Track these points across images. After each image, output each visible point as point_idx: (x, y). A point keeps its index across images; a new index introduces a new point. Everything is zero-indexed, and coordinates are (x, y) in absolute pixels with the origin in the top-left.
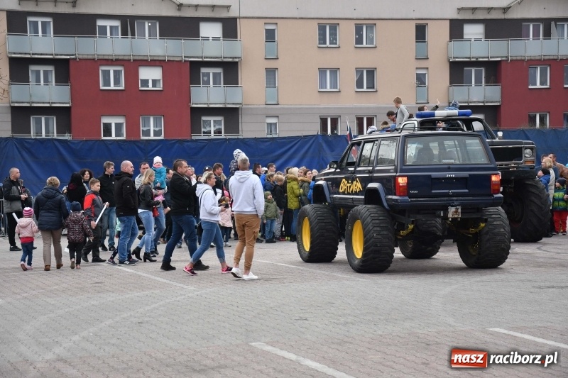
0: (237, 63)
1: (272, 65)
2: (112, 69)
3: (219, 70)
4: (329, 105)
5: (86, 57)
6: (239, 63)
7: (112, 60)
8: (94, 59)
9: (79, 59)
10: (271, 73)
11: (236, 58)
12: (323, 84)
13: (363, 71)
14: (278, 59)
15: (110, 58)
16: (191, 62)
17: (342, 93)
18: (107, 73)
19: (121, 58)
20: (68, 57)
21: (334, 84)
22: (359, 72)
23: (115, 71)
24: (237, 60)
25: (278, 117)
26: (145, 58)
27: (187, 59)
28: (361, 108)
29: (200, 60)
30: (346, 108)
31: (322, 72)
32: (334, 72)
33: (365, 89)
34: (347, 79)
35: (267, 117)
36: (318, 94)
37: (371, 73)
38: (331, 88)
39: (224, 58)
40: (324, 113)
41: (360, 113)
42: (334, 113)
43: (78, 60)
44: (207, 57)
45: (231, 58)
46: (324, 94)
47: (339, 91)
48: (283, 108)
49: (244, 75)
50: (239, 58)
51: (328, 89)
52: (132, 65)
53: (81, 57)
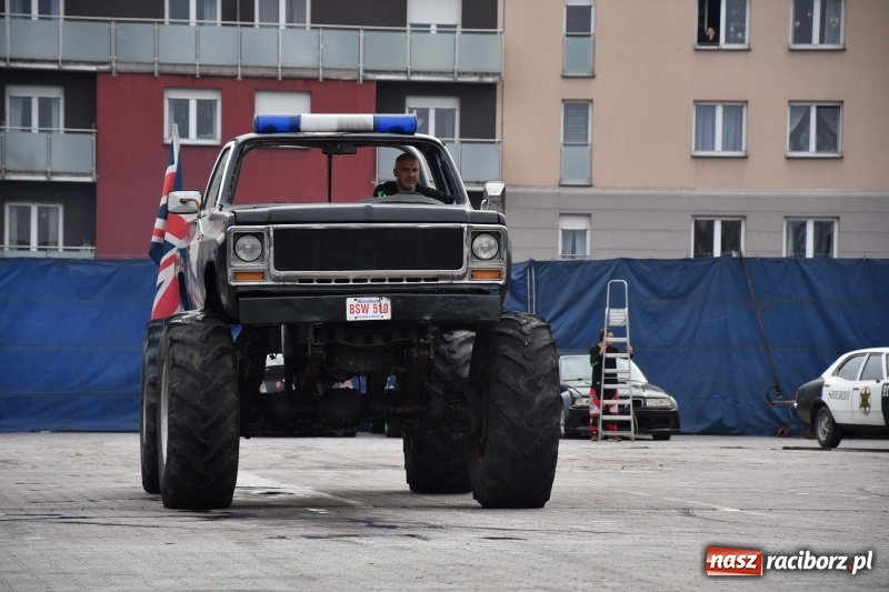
0: (492, 86)
1: (578, 91)
2: (193, 98)
3: (451, 103)
4: (717, 190)
5: (133, 68)
6: (499, 88)
7: (193, 76)
8: (152, 74)
9: (119, 73)
10: (577, 111)
11: (488, 74)
12: (705, 139)
13: (808, 109)
14: (593, 77)
15: (189, 71)
16: (380, 83)
17: (750, 162)
18: (181, 108)
19: (214, 71)
20: (93, 68)
21: (733, 140)
22: (799, 110)
23: (200, 103)
24: (490, 80)
25: (589, 215)
26: (271, 73)
27: (371, 76)
28: (799, 199)
29: (402, 78)
30: (760, 198)
31: (704, 109)
32: (735, 109)
33: (812, 151)
34: (769, 128)
35: (561, 214)
36: (691, 163)
37: (830, 112)
38: (725, 148)
39: (460, 74)
40: (705, 209)
41: (798, 211)
42: (732, 210)
43: (114, 74)
44: (418, 73)
45: (475, 74)
46: (708, 162)
47: (746, 157)
48: (603, 196)
49: (509, 114)
50: (494, 74)
51: (718, 150)
52: (239, 88)
53: (122, 68)
